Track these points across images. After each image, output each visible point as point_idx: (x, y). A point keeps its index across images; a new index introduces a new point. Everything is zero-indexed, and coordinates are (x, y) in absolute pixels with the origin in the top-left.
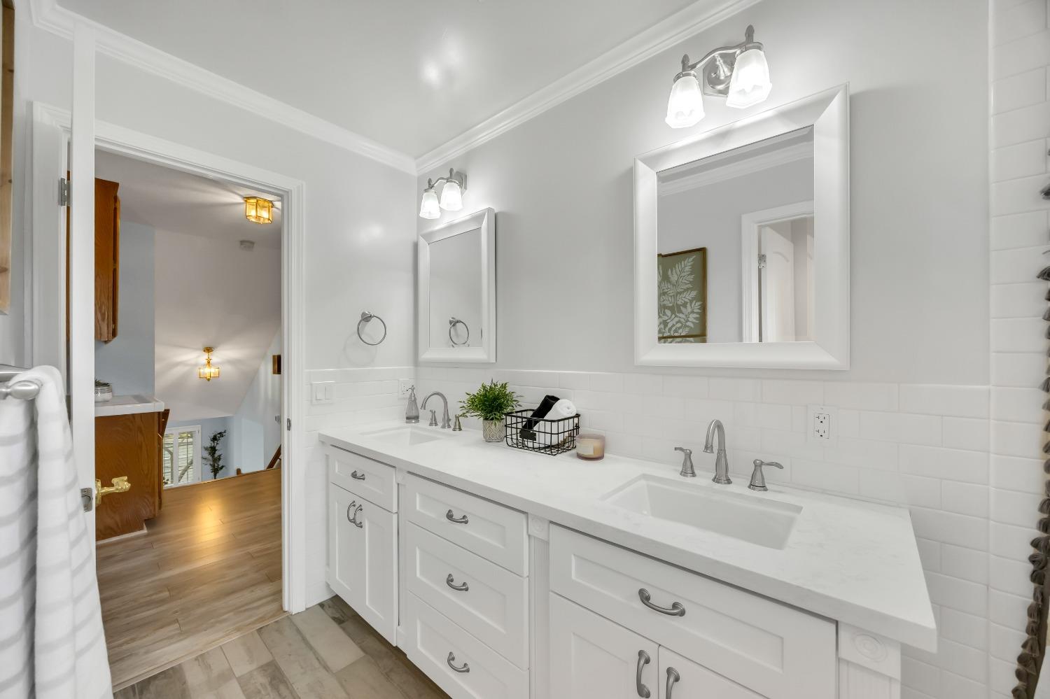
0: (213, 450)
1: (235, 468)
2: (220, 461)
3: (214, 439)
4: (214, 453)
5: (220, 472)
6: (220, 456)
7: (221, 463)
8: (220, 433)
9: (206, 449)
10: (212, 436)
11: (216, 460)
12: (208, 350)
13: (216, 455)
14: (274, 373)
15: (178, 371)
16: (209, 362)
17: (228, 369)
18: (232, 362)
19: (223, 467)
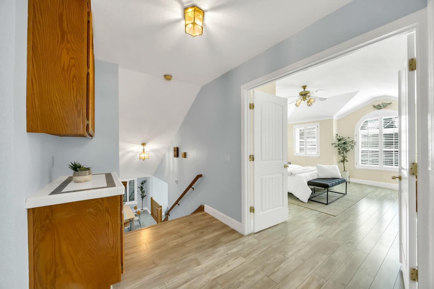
0: (142, 188)
1: (150, 197)
2: (145, 193)
3: (142, 183)
4: (142, 190)
5: (145, 198)
6: (144, 191)
7: (145, 194)
8: (144, 181)
9: (139, 188)
10: (141, 182)
11: (143, 192)
12: (144, 144)
13: (143, 191)
14: (175, 157)
15: (131, 155)
16: (144, 151)
17: (151, 154)
18: (153, 151)
19: (145, 195)
